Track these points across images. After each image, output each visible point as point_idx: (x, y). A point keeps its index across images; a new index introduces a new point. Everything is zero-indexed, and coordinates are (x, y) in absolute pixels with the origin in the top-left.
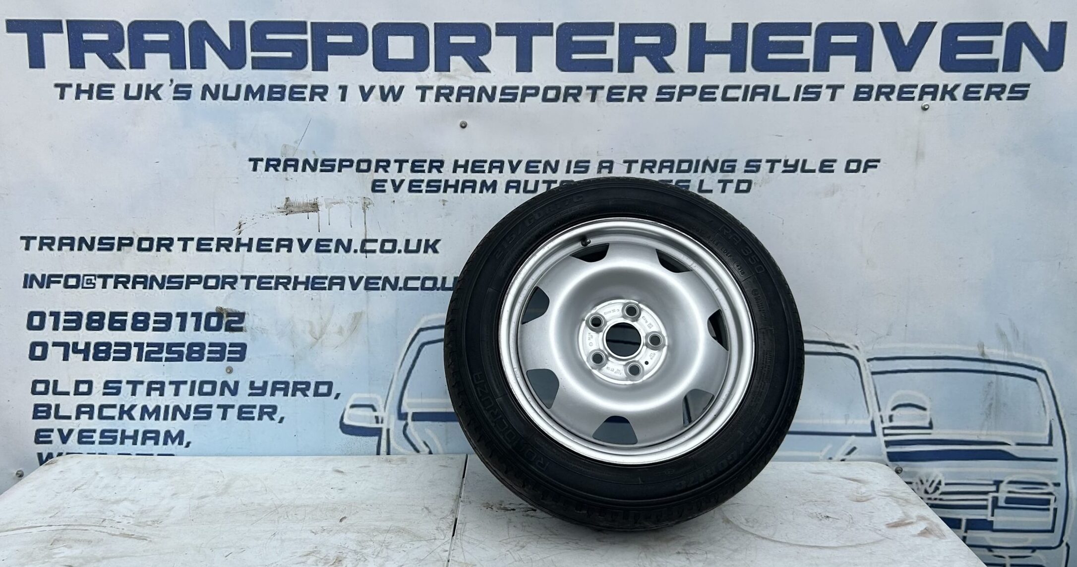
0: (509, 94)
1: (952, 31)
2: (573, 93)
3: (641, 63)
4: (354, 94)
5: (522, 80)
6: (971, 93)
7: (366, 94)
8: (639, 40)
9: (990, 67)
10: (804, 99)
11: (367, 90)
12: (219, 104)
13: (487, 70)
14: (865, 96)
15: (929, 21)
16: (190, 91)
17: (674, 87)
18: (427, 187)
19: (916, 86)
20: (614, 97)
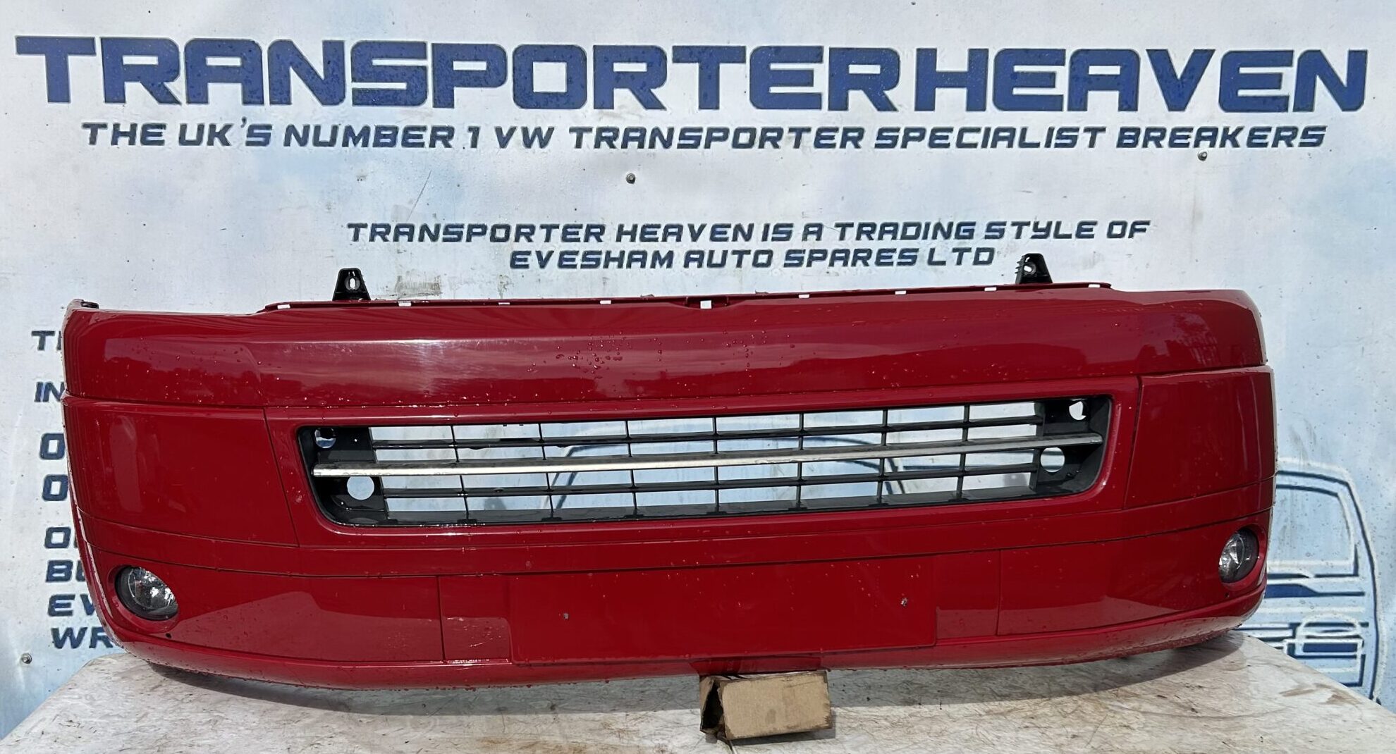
0: (690, 138)
1: (1233, 60)
2: (772, 137)
3: (857, 97)
4: (488, 138)
5: (707, 119)
6: (1256, 138)
7: (504, 138)
8: (854, 69)
9: (1279, 106)
10: (1057, 145)
11: (505, 133)
12: (308, 152)
13: (662, 107)
14: (1131, 141)
15: (1205, 48)
16: (270, 134)
17: (898, 130)
18: (583, 261)
19: (1191, 130)
20: (823, 142)
